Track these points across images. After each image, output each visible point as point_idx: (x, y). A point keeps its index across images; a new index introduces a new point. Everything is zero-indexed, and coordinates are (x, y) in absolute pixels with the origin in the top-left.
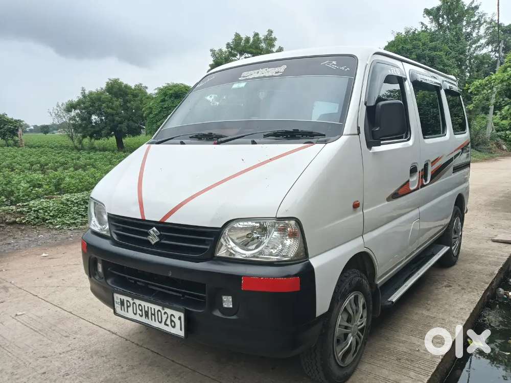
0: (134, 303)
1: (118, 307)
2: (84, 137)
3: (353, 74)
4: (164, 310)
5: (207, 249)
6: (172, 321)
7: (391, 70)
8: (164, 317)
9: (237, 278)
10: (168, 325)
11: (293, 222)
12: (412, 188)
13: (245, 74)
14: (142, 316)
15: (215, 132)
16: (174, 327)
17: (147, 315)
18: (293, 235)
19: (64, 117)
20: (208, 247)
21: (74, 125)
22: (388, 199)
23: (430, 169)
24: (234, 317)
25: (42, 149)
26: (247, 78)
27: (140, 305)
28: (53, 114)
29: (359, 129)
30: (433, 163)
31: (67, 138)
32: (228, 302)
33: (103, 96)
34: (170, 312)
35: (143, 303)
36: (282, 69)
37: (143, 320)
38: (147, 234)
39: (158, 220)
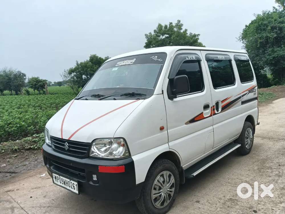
0: (60, 178)
1: (54, 179)
2: (79, 87)
3: (163, 62)
4: (70, 181)
5: (86, 153)
6: (74, 186)
7: (188, 58)
8: (71, 184)
9: (97, 166)
10: (72, 188)
11: (122, 140)
12: (205, 116)
13: (118, 63)
14: (63, 184)
15: (101, 93)
16: (74, 189)
17: (65, 184)
18: (123, 146)
19: (68, 77)
20: (86, 152)
21: (73, 81)
22: (186, 124)
23: (221, 105)
24: (97, 185)
25: (58, 95)
26: (119, 65)
27: (62, 179)
28: (63, 76)
29: (163, 91)
30: (223, 101)
31: (70, 88)
32: (95, 178)
33: (88, 65)
34: (73, 182)
35: (63, 178)
36: (134, 61)
37: (63, 185)
38: (64, 145)
39: (67, 139)
